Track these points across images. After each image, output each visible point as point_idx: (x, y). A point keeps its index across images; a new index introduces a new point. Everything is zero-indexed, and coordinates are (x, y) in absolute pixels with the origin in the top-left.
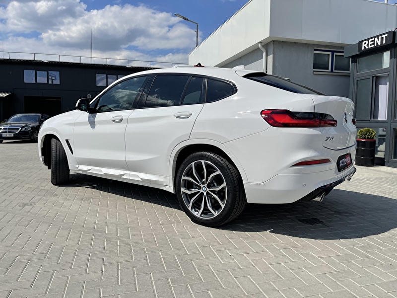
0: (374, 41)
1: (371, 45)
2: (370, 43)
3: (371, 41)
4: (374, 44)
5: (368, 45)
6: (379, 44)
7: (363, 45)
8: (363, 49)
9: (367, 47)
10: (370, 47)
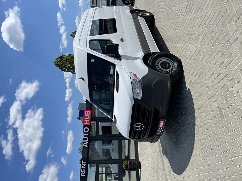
0: (83, 168)
1: (84, 170)
2: (83, 171)
3: (82, 170)
4: (84, 168)
5: (83, 172)
6: (85, 165)
7: (83, 175)
8: (84, 175)
9: (85, 173)
10: (85, 171)
